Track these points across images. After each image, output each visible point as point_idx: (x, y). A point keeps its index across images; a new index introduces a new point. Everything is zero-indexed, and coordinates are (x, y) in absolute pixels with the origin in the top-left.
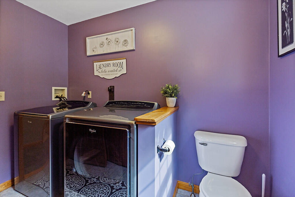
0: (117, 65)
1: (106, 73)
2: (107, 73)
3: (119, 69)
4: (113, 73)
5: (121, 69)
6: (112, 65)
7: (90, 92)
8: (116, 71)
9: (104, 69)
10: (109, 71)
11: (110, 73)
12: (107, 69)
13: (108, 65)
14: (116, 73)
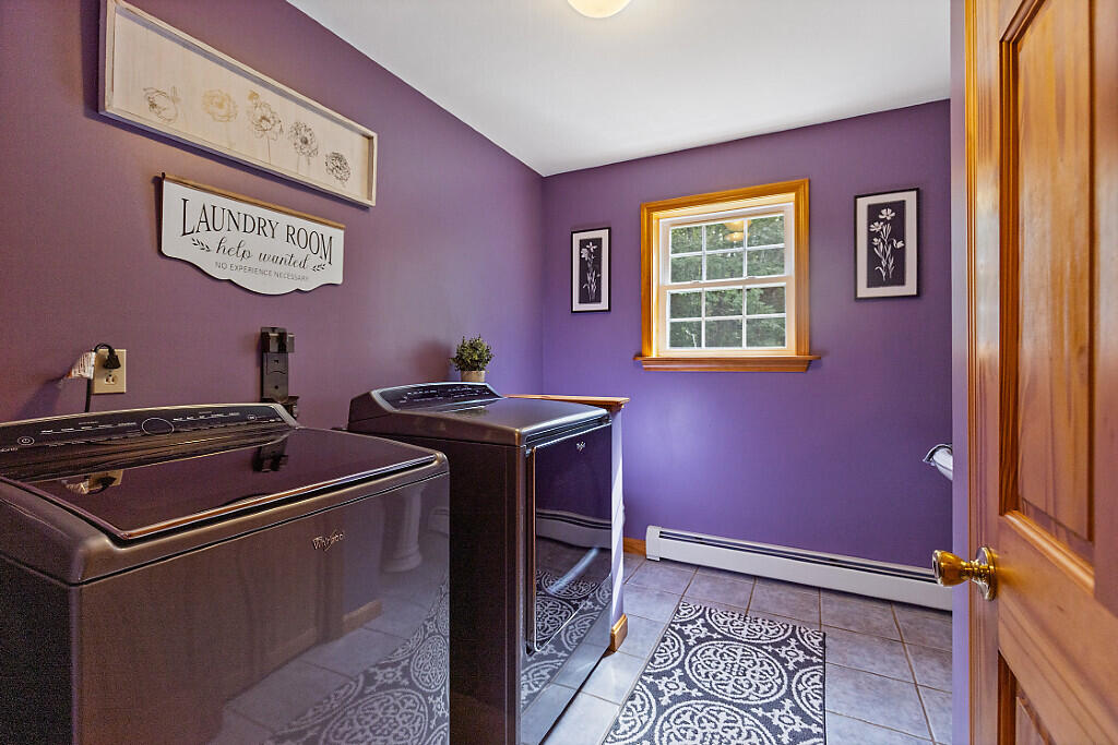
0: (308, 241)
1: (244, 263)
2: (253, 262)
3: (315, 260)
4: (283, 268)
5: (323, 261)
6: (281, 232)
7: (121, 353)
8: (303, 265)
9: (233, 238)
10: (263, 257)
11: (269, 265)
12: (254, 242)
13: (260, 227)
14: (297, 270)
